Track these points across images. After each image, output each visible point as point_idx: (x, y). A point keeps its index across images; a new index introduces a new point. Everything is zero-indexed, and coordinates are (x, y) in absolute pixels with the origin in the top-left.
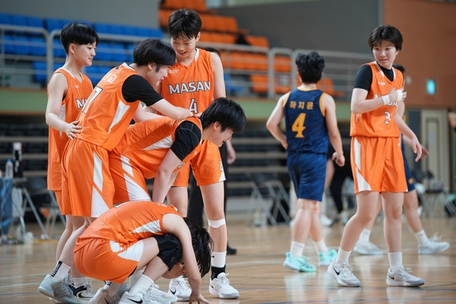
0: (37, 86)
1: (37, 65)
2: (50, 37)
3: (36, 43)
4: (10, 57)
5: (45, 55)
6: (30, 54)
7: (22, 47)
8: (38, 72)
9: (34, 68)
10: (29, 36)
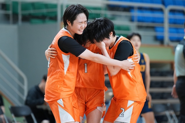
0: (158, 43)
1: (158, 29)
2: (167, 10)
3: (157, 15)
4: (141, 24)
5: (162, 22)
6: (153, 22)
7: (148, 18)
8: (159, 34)
9: (156, 31)
10: (152, 10)
